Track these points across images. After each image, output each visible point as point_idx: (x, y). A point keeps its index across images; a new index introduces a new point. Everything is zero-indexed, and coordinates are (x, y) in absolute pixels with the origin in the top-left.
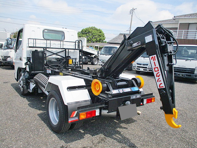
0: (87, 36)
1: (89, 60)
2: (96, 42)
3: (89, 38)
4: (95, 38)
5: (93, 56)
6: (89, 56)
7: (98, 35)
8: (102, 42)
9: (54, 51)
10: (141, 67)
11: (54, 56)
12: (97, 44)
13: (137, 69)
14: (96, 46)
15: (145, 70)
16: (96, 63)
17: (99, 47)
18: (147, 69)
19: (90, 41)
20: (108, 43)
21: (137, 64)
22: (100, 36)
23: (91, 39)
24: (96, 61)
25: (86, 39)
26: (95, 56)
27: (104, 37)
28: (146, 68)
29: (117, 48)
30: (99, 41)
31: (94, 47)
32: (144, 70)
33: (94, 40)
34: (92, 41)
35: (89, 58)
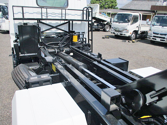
0: (100, 2)
1: (101, 27)
2: (109, 8)
3: (102, 5)
4: (107, 4)
5: (105, 23)
6: (102, 22)
7: (111, 1)
8: (114, 9)
9: (54, 23)
10: (158, 37)
11: (54, 30)
12: (109, 11)
13: (153, 39)
14: (109, 12)
15: (163, 40)
16: (107, 30)
17: (111, 14)
18: (165, 40)
19: (102, 8)
20: (120, 9)
21: (154, 33)
22: (113, 3)
23: (104, 5)
24: (107, 28)
25: (99, 5)
26: (107, 23)
27: (116, 3)
28: (164, 38)
29: (132, 15)
30: (111, 7)
31: (107, 13)
32: (161, 40)
33: (106, 6)
34: (105, 7)
35: (101, 24)
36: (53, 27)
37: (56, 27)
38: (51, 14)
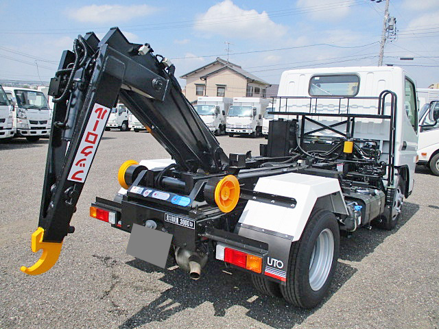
36: (325, 127)
37: (330, 128)
38: (328, 106)
